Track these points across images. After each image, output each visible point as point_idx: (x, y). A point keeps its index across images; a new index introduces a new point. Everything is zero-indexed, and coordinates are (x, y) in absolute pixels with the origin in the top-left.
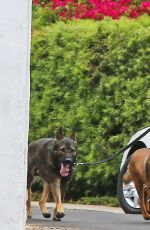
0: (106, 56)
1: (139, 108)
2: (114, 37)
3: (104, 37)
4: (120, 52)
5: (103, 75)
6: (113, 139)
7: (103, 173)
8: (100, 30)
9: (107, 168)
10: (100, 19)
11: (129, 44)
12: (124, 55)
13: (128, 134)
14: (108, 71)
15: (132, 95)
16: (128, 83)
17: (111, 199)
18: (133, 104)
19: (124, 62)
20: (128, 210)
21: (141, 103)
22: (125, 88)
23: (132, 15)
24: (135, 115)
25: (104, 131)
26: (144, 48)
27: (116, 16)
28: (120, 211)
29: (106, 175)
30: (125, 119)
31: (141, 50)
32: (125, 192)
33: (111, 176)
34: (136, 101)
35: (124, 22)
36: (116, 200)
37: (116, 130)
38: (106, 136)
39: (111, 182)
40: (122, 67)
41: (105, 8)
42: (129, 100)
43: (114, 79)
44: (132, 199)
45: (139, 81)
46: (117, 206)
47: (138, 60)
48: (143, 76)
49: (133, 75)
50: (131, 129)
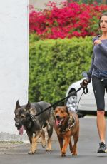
0: (59, 54)
1: (73, 74)
2: (62, 46)
3: (58, 46)
4: (64, 52)
5: (58, 61)
6: (63, 87)
8: (56, 43)
10: (56, 39)
11: (68, 49)
12: (67, 53)
13: (69, 85)
14: (60, 60)
15: (70, 69)
16: (68, 65)
19: (67, 56)
21: (73, 72)
23: (69, 37)
24: (71, 77)
25: (59, 84)
26: (75, 50)
27: (63, 38)
30: (67, 79)
31: (73, 51)
34: (71, 72)
35: (66, 40)
37: (64, 83)
38: (60, 86)
40: (66, 58)
41: (58, 34)
42: (68, 71)
43: (62, 63)
45: (73, 63)
47: (72, 55)
48: (74, 61)
49: (70, 61)
50: (69, 83)
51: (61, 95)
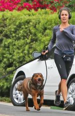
0: (6, 29)
1: (21, 54)
2: (10, 20)
3: (5, 20)
4: (13, 27)
5: (4, 38)
6: (8, 69)
7: (3, 86)
8: (3, 16)
9: (6, 84)
10: (4, 11)
11: (17, 23)
12: (15, 29)
14: (7, 36)
16: (16, 43)
17: (7, 99)
18: (18, 53)
19: (15, 32)
20: (15, 104)
21: (22, 52)
22: (15, 45)
23: (19, 10)
24: (19, 58)
26: (25, 25)
27: (11, 10)
28: (11, 105)
29: (5, 87)
30: (14, 60)
31: (23, 27)
32: (14, 96)
33: (7, 88)
34: (20, 51)
35: (15, 13)
36: (9, 99)
37: (10, 65)
38: (5, 68)
39: (7, 91)
40: (14, 35)
41: (6, 6)
42: (16, 51)
43: (10, 40)
44: (17, 99)
45: (22, 41)
46: (10, 102)
47: (21, 32)
48: (24, 39)
49: (19, 39)
50: (17, 65)
51: (7, 80)
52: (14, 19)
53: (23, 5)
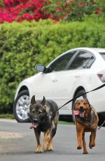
0: (6, 42)
1: (24, 68)
2: (9, 32)
3: (5, 32)
4: (13, 40)
5: (4, 52)
6: (11, 84)
7: (6, 102)
8: (2, 29)
9: (8, 99)
10: (3, 23)
11: (18, 35)
12: (15, 41)
13: (18, 81)
14: (7, 50)
15: (20, 62)
16: (18, 56)
17: (10, 115)
18: (20, 66)
19: (15, 45)
20: (19, 121)
21: (24, 65)
22: (16, 58)
23: (19, 21)
24: (22, 72)
25: (6, 80)
26: (26, 37)
27: (10, 21)
28: (15, 121)
29: (8, 103)
30: (16, 74)
31: (24, 39)
32: (17, 112)
33: (10, 104)
34: (22, 65)
35: (15, 24)
36: (13, 116)
37: (12, 80)
38: (7, 83)
39: (9, 107)
40: (14, 48)
41: (5, 17)
42: (18, 65)
43: (10, 54)
44: (21, 115)
45: (23, 54)
46: (13, 119)
47: (23, 44)
48: (25, 52)
49: (20, 52)
50: (19, 79)
51: (9, 95)
52: (14, 31)
53: (23, 16)
